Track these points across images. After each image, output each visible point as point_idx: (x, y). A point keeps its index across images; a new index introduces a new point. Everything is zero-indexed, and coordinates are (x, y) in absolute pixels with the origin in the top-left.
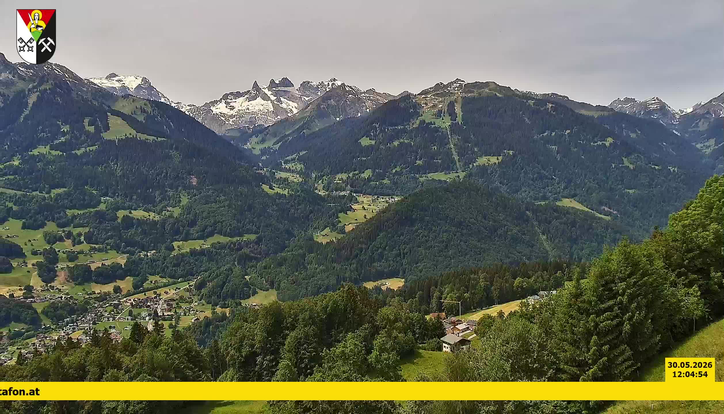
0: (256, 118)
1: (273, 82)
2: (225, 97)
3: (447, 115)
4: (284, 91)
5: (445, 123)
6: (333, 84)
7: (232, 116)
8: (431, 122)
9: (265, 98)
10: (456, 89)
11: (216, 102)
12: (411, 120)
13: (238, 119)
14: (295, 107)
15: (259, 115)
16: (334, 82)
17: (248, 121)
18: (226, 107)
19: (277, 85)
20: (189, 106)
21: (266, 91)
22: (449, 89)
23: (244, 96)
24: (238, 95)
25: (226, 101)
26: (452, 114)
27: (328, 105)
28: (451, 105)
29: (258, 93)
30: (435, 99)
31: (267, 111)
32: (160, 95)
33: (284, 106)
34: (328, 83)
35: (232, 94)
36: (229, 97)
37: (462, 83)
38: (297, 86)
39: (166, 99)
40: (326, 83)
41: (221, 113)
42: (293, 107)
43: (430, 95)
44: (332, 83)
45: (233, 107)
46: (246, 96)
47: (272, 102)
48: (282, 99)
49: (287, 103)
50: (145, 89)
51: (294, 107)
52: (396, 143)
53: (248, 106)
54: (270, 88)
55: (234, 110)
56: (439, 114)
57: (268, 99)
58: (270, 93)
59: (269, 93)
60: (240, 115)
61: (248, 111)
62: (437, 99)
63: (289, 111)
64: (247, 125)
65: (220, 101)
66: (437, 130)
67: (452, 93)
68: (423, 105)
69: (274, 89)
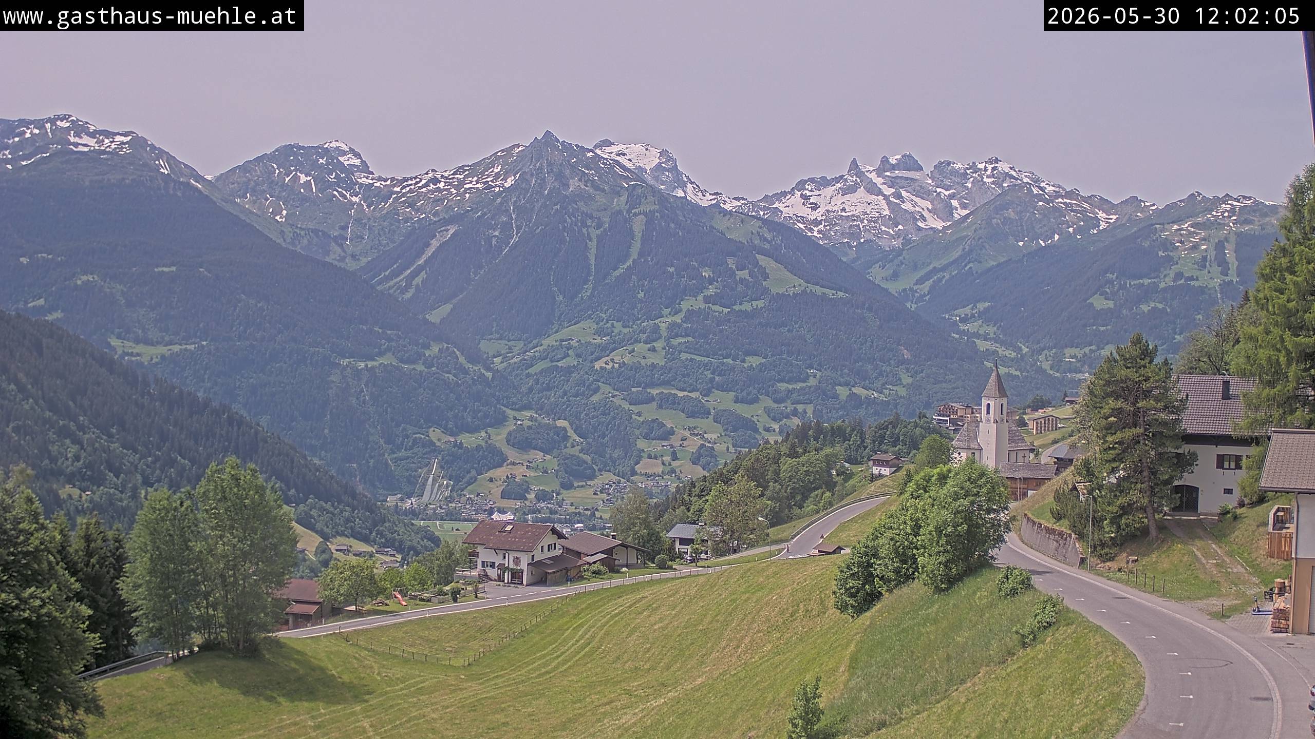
0: (861, 226)
1: (885, 160)
2: (801, 185)
3: (1215, 265)
4: (907, 179)
5: (1212, 279)
6: (994, 169)
7: (817, 223)
8: (1193, 276)
9: (873, 189)
10: (1226, 214)
11: (784, 194)
12: (1162, 269)
13: (828, 228)
14: (928, 209)
15: (866, 222)
16: (996, 165)
17: (847, 233)
18: (803, 204)
19: (893, 167)
20: (735, 199)
21: (873, 176)
22: (1214, 213)
23: (834, 185)
24: (823, 183)
25: (802, 194)
26: (1223, 263)
27: (1005, 218)
28: (1220, 246)
29: (859, 181)
30: (1194, 233)
31: (877, 215)
32: (685, 179)
33: (907, 206)
34: (985, 167)
35: (812, 180)
36: (807, 187)
37: (1235, 203)
38: (928, 169)
39: (695, 186)
40: (982, 166)
41: (797, 216)
42: (923, 209)
43: (1186, 225)
44: (993, 166)
45: (816, 204)
46: (839, 185)
47: (886, 198)
48: (904, 194)
49: (912, 200)
50: (668, 170)
51: (925, 209)
52: (1145, 308)
53: (844, 205)
54: (879, 172)
55: (818, 211)
56: (1202, 263)
57: (880, 193)
58: (881, 180)
59: (878, 181)
60: (830, 220)
61: (843, 214)
62: (1197, 234)
63: (918, 217)
64: (846, 240)
65: (792, 192)
66: (1202, 290)
67: (1219, 224)
68: (1177, 244)
69: (888, 174)
